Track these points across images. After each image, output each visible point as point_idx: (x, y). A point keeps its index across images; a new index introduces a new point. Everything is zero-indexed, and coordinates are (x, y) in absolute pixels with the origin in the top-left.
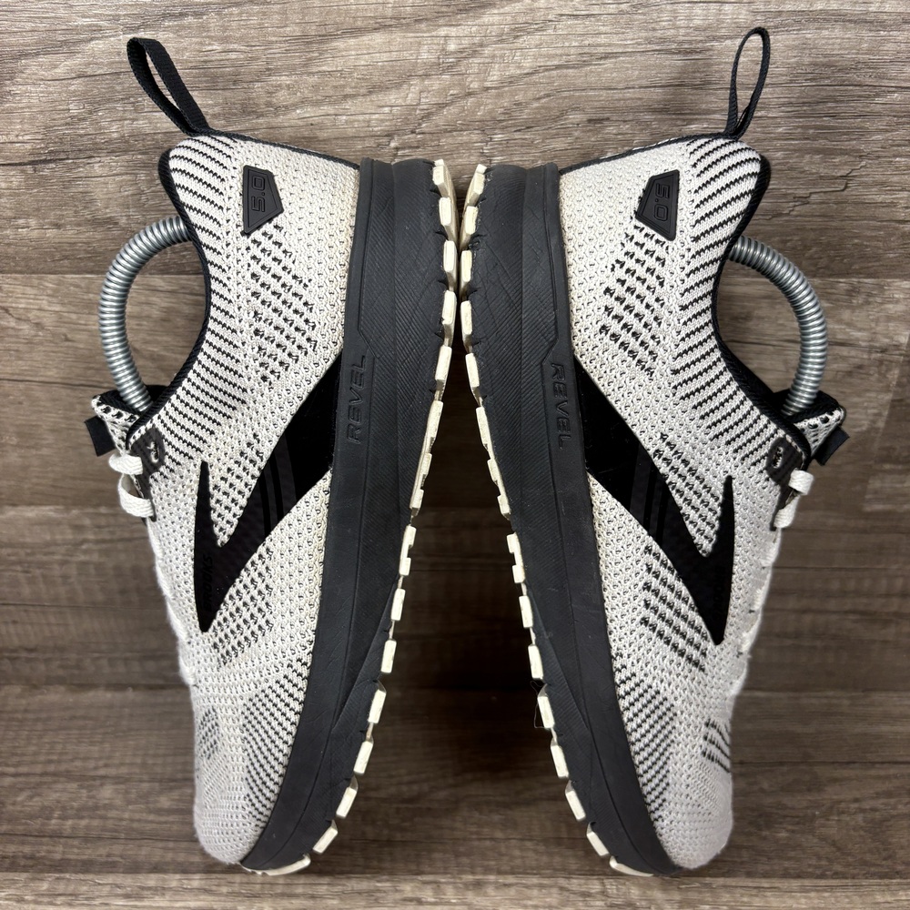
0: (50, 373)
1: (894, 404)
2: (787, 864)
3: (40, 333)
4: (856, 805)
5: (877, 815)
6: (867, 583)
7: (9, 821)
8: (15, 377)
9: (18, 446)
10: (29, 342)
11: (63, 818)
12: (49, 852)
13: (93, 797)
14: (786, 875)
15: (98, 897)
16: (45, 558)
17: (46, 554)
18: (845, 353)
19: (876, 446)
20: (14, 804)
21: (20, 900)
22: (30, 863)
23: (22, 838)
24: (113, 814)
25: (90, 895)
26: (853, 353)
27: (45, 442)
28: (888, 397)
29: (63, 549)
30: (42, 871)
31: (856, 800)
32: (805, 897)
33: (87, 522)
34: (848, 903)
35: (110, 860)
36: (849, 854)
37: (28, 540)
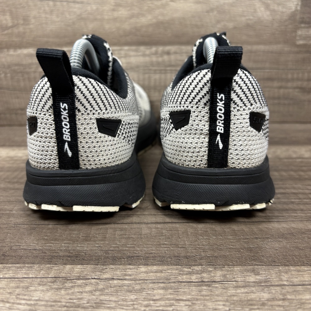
6: (300, 75)
16: (29, 70)
19: (298, 17)
37: (24, 63)
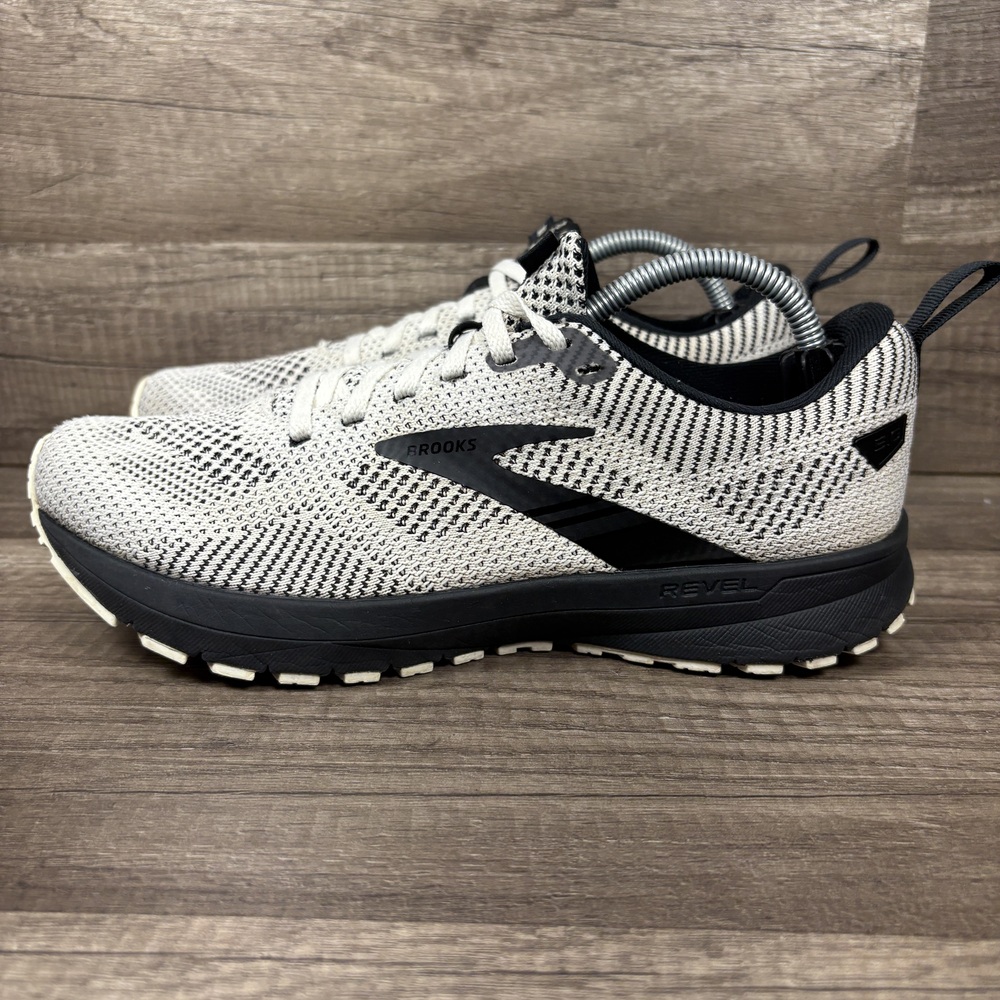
0: (130, 91)
1: (921, 114)
3: (125, 47)
8: (99, 95)
9: (95, 173)
10: (114, 56)
16: (109, 305)
17: (111, 300)
18: (866, 59)
19: (907, 164)
26: (874, 58)
27: (120, 168)
28: (912, 107)
29: (125, 294)
33: (152, 261)
37: (95, 284)
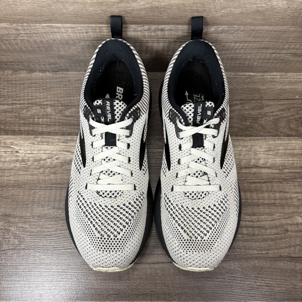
2: (247, 132)
4: (272, 114)
5: (277, 117)
6: (298, 46)
7: (23, 119)
11: (39, 118)
12: (37, 129)
13: (45, 112)
14: (247, 136)
15: (55, 143)
16: (7, 38)
20: (23, 114)
21: (34, 144)
22: (33, 133)
23: (28, 125)
24: (53, 117)
25: (53, 142)
30: (37, 135)
31: (272, 112)
32: (250, 142)
34: (262, 144)
35: (56, 131)
36: (265, 130)
